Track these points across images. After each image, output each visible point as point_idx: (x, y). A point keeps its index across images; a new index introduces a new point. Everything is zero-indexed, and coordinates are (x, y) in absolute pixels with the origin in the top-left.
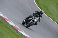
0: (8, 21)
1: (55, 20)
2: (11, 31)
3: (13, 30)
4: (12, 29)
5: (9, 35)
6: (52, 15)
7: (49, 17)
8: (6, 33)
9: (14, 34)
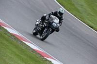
0: (5, 27)
1: (85, 21)
2: (11, 43)
3: (15, 42)
4: (14, 40)
5: (8, 51)
6: (79, 12)
7: (74, 15)
8: (3, 46)
9: (17, 47)
